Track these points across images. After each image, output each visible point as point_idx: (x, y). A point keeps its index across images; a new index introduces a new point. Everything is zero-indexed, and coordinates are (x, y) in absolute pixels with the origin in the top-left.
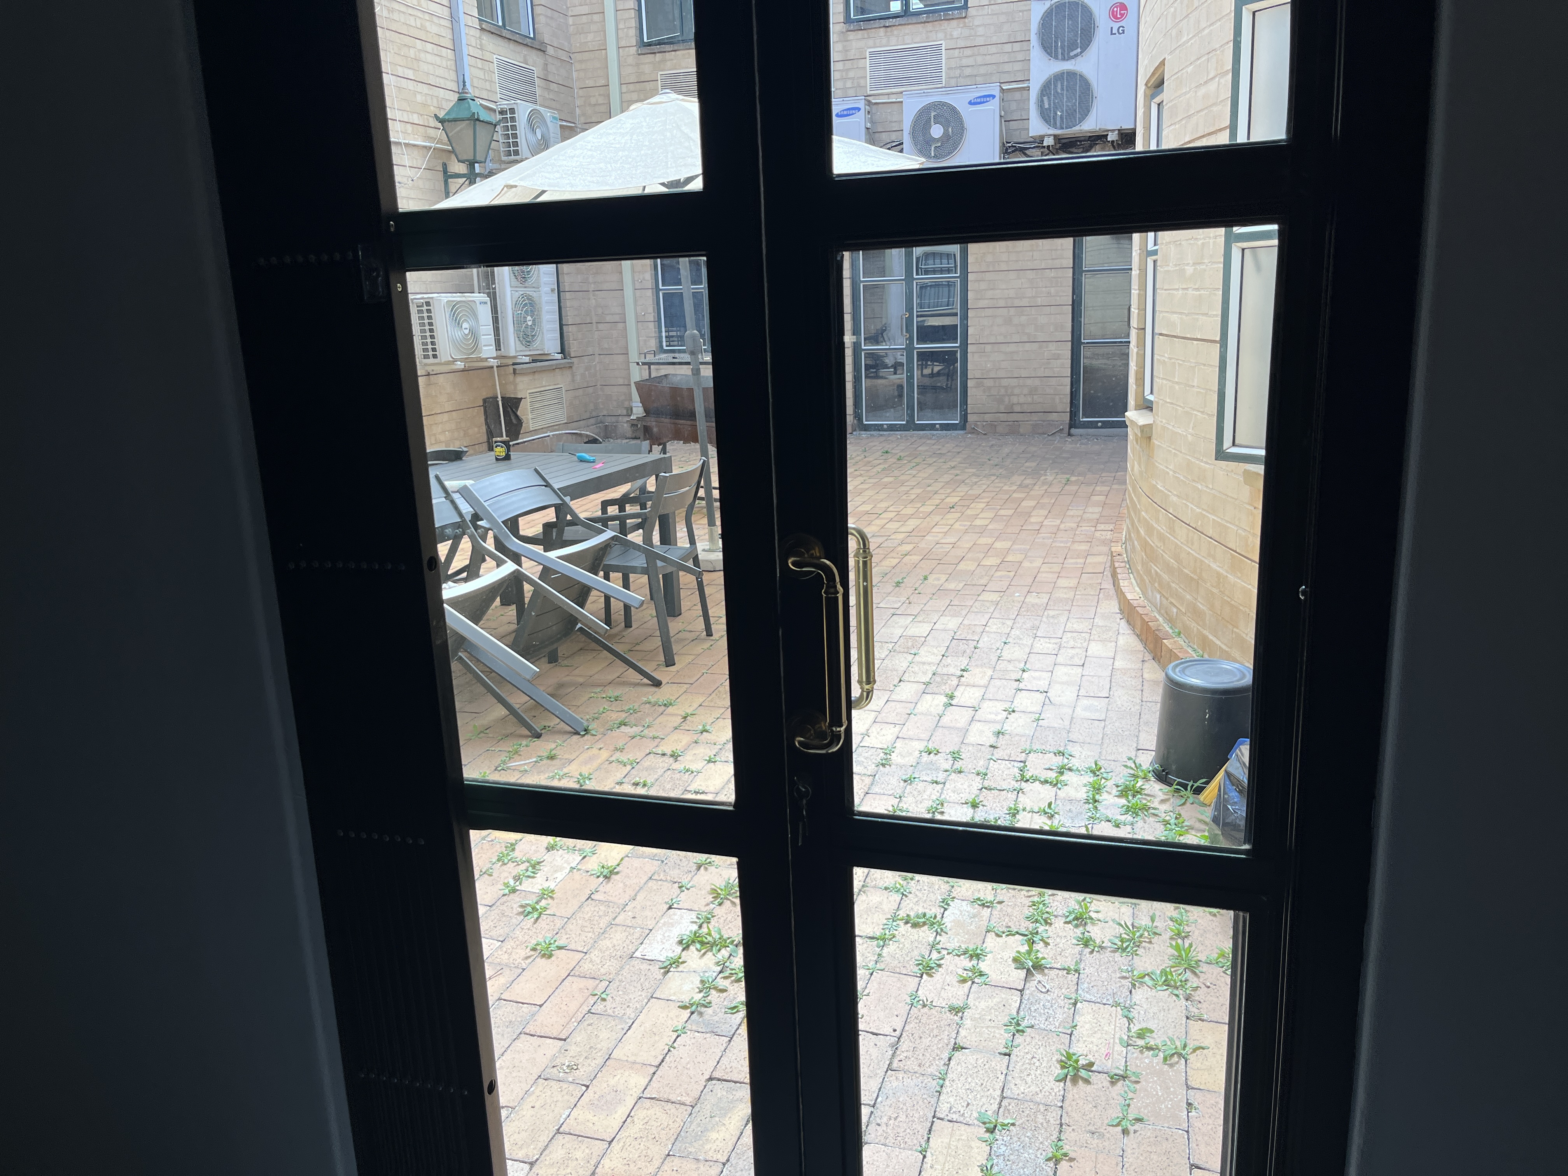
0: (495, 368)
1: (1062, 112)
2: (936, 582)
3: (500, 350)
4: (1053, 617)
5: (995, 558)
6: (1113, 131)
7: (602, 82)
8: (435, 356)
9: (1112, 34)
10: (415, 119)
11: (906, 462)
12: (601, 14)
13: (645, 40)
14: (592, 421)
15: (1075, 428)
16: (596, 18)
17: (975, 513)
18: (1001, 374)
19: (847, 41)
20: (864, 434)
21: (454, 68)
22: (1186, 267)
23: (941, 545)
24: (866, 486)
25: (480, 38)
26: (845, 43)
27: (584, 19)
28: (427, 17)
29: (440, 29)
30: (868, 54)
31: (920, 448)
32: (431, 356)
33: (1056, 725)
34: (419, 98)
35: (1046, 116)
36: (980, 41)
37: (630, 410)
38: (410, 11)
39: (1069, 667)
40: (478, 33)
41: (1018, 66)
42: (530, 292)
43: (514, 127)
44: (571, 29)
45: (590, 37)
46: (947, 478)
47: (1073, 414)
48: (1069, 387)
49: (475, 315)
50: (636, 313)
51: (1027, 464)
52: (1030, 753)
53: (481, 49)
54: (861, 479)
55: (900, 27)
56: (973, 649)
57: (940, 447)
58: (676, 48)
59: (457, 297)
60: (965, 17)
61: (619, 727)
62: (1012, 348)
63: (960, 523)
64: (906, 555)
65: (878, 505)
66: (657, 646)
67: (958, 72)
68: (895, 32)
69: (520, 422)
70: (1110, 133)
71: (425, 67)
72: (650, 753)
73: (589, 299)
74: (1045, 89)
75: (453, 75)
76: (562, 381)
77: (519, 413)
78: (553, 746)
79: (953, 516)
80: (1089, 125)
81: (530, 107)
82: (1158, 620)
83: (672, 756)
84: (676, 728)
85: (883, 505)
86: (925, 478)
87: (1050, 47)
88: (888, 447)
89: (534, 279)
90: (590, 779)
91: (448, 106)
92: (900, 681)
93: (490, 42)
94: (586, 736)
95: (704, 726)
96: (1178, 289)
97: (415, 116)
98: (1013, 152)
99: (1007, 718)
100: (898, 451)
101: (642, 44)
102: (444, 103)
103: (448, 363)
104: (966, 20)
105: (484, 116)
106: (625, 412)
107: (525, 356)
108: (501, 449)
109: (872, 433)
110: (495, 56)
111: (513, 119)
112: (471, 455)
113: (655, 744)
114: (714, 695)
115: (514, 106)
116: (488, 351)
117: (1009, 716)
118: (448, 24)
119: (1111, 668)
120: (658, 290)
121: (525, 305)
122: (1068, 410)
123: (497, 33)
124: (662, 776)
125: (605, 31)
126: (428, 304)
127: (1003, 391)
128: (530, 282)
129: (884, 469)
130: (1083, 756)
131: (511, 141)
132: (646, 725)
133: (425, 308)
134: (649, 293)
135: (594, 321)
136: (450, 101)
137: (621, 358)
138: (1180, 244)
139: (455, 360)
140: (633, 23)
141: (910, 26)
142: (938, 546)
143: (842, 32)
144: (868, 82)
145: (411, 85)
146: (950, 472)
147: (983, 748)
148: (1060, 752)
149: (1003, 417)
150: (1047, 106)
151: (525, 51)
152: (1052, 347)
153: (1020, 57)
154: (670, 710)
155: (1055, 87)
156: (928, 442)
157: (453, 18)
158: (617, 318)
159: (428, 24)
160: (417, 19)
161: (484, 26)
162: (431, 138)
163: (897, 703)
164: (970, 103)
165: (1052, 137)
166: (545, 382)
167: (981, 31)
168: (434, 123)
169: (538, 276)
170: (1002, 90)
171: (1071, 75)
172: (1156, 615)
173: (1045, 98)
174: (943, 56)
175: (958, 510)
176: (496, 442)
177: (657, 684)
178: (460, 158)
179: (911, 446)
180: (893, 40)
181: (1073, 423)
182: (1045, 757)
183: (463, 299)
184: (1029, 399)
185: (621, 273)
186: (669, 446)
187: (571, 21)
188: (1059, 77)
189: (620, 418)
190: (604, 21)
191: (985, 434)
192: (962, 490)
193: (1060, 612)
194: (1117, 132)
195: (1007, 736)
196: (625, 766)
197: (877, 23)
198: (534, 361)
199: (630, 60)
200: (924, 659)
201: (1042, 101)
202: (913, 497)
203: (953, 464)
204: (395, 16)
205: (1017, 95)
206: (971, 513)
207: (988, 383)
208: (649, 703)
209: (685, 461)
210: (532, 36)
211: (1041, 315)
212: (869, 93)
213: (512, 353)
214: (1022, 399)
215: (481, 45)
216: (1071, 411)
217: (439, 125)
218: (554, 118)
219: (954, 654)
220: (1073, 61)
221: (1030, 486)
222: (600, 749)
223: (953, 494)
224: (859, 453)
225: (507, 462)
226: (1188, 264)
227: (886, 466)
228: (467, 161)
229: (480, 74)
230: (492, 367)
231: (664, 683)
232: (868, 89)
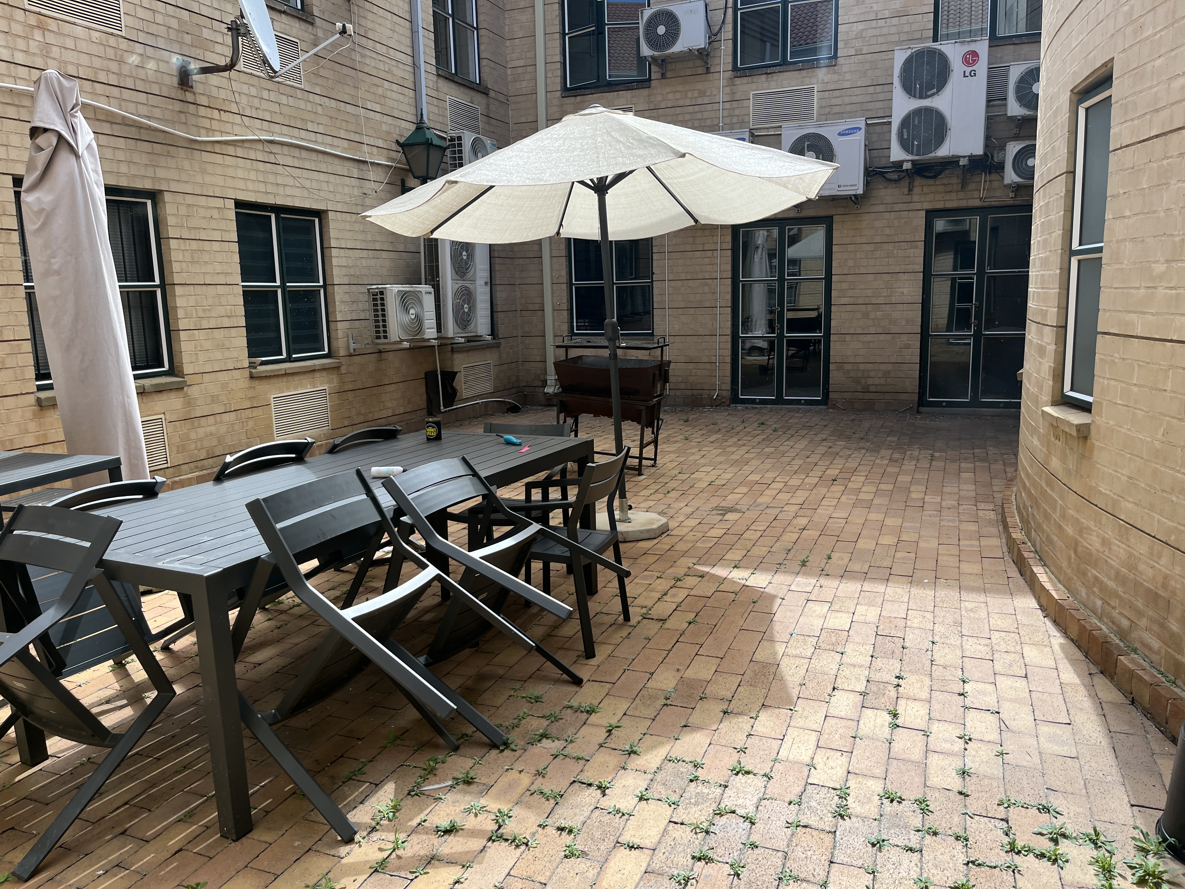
0: (436, 347)
1: (919, 142)
2: (840, 562)
3: (441, 332)
4: (971, 610)
5: (890, 537)
6: (964, 157)
7: (532, 119)
8: (385, 337)
9: (965, 76)
10: (380, 143)
11: (781, 433)
12: (534, 67)
13: (568, 86)
14: (514, 390)
15: (923, 406)
16: (530, 69)
17: (857, 487)
18: (860, 359)
19: (734, 85)
20: (740, 407)
21: (414, 104)
22: (1153, 265)
23: (834, 520)
24: (751, 456)
25: (436, 82)
26: (732, 87)
27: (520, 70)
28: (394, 63)
29: (404, 73)
30: (751, 95)
31: (790, 421)
32: (382, 337)
33: (1025, 764)
34: (384, 128)
35: (905, 145)
36: (847, 85)
37: (544, 384)
38: (380, 58)
39: (1012, 679)
40: (435, 78)
41: (879, 105)
42: (467, 284)
43: (460, 152)
44: (509, 78)
45: (524, 84)
46: (821, 449)
47: (922, 394)
48: (918, 372)
49: (420, 302)
50: (553, 303)
51: (889, 439)
52: (1009, 807)
53: (437, 90)
54: (745, 449)
55: (778, 74)
56: (901, 649)
57: (808, 420)
58: (593, 92)
59: (406, 288)
60: (835, 65)
61: (540, 740)
62: (869, 338)
63: (847, 496)
64: (804, 529)
65: (766, 475)
66: (576, 630)
67: (828, 110)
68: (775, 78)
69: (455, 392)
70: (961, 159)
71: (390, 103)
72: (574, 781)
73: (515, 291)
74: (906, 122)
75: (413, 110)
76: (491, 358)
77: (454, 384)
78: (470, 763)
79: (837, 489)
80: (943, 151)
81: (474, 136)
82: (1101, 629)
83: (599, 787)
84: (601, 746)
85: (770, 475)
86: (802, 450)
87: (909, 89)
88: (763, 419)
89: (471, 273)
90: (510, 817)
91: (407, 134)
92: (834, 689)
93: (444, 85)
94: (506, 751)
95: (631, 747)
96: (1138, 288)
97: (381, 141)
98: (874, 175)
99: (966, 749)
100: (772, 423)
101: (565, 89)
102: (405, 131)
103: (396, 343)
104: (836, 68)
105: (436, 142)
106: (540, 384)
107: (461, 337)
108: (433, 430)
109: (746, 405)
110: (448, 97)
111: (460, 145)
112: (404, 434)
113: (580, 768)
114: (637, 701)
115: (461, 135)
116: (430, 332)
117: (967, 746)
118: (410, 69)
119: (1058, 682)
120: (571, 284)
121: (463, 295)
122: (917, 391)
123: (450, 78)
124: (589, 818)
125: (536, 79)
126: (382, 293)
127: (860, 374)
128: (469, 276)
129: (764, 440)
130: (1072, 815)
131: (457, 162)
132: (569, 740)
133: (379, 296)
134: (564, 287)
135: (518, 309)
136: (410, 130)
137: (540, 339)
138: (1143, 241)
139: (402, 341)
140: (559, 73)
141: (788, 73)
142: (831, 520)
143: (731, 78)
144: (751, 118)
145: (378, 116)
146: (822, 444)
147: (950, 794)
148: (1044, 807)
149: (860, 396)
150: (905, 137)
151: (472, 93)
152: (904, 338)
153: (881, 97)
154: (593, 718)
155: (914, 121)
156: (797, 415)
157: (415, 66)
158: (537, 307)
159: (394, 69)
160: (386, 65)
161: (440, 73)
162: (393, 159)
163: (837, 720)
164: (840, 134)
165: (910, 163)
166: (476, 360)
167: (848, 76)
168: (395, 147)
169: (475, 272)
170: (867, 124)
171: (929, 111)
172: (1096, 621)
173: (905, 130)
174: (815, 97)
175: (841, 483)
176: (428, 423)
177: (578, 682)
178: (416, 175)
179: (782, 419)
180: (773, 84)
181: (922, 402)
182: (1029, 814)
183: (412, 289)
184: (883, 381)
185: (542, 270)
186: (580, 419)
187: (509, 72)
188: (917, 112)
189: (537, 388)
190: (536, 71)
191: (844, 410)
192: (839, 462)
193: (977, 604)
194: (967, 158)
195: (974, 779)
196: (548, 800)
197: (760, 71)
198: (468, 341)
199: (556, 102)
200: (853, 661)
201: (902, 132)
202: (796, 468)
203: (824, 436)
204: (368, 61)
205: (878, 129)
206: (854, 487)
207: (848, 367)
208: (571, 707)
209: (590, 427)
210: (478, 82)
211: (894, 311)
212: (751, 127)
213: (451, 334)
214: (877, 381)
215: (437, 88)
216: (919, 392)
217: (400, 149)
218: (492, 144)
219: (882, 654)
220: (930, 99)
221: (900, 461)
222: (520, 772)
223: (831, 466)
224: (739, 424)
225: (439, 442)
226: (1156, 262)
227: (765, 437)
228: (421, 177)
229: (436, 110)
230: (434, 346)
231: (585, 680)
232: (751, 124)
